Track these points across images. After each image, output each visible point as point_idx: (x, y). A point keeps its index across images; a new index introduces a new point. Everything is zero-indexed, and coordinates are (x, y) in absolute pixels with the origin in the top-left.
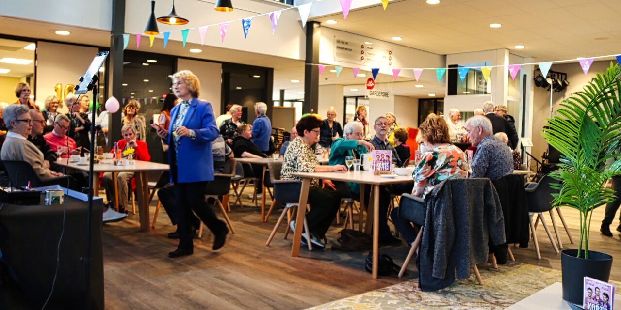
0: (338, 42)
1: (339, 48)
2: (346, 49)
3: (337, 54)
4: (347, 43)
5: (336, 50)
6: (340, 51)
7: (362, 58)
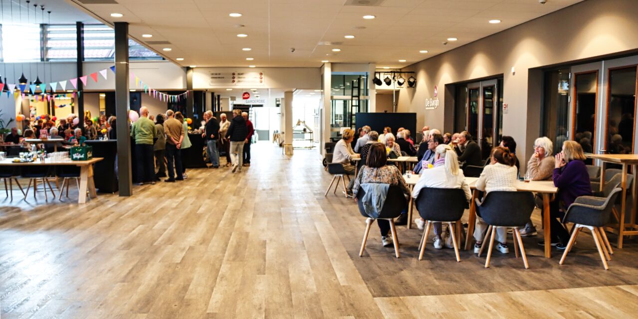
0: (213, 74)
1: (213, 78)
2: (219, 78)
3: (212, 82)
4: (220, 74)
5: (211, 80)
6: (214, 80)
7: (234, 81)
